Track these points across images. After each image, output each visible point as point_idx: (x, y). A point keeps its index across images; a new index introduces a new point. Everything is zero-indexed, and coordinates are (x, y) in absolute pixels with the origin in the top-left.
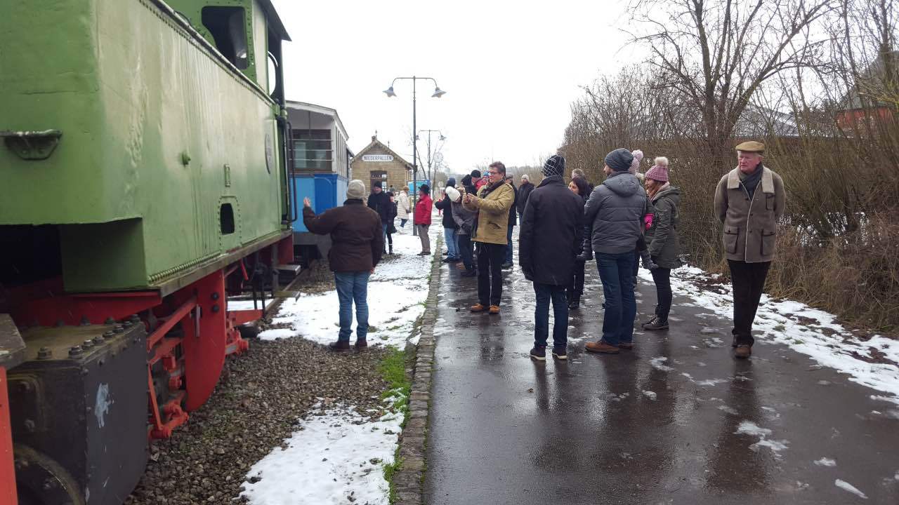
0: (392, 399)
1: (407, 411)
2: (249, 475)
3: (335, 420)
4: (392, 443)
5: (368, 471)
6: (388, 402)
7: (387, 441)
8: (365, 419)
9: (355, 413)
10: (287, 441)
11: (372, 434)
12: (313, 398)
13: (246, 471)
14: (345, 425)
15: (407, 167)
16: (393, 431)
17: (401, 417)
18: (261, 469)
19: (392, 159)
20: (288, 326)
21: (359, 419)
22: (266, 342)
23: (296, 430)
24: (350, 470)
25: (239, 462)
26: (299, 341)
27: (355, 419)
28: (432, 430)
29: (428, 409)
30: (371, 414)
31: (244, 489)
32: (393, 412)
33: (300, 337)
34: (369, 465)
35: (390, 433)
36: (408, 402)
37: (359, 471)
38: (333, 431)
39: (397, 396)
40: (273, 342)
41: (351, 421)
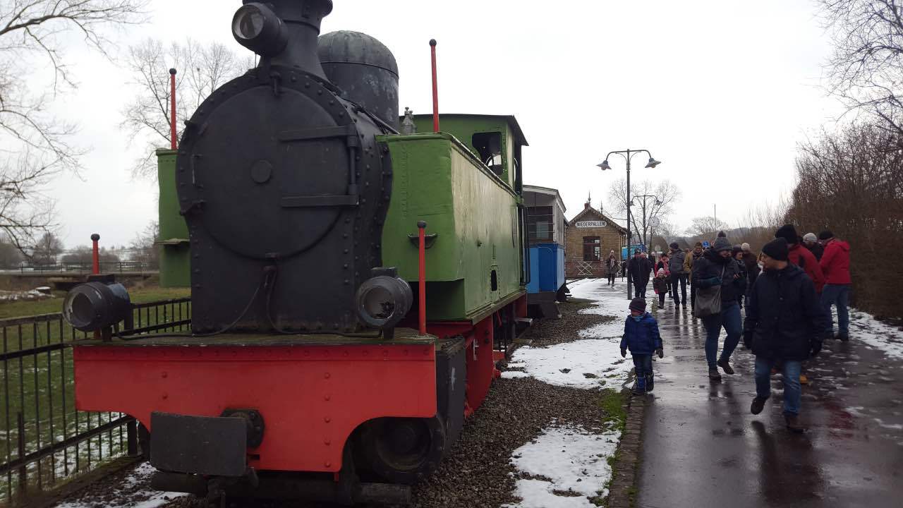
0: (611, 422)
1: (623, 430)
2: (513, 454)
3: (568, 431)
4: (613, 447)
5: (595, 461)
6: (609, 425)
7: (608, 447)
8: (590, 433)
9: (582, 429)
10: (535, 439)
11: (597, 442)
12: (549, 417)
13: (511, 452)
14: (575, 435)
15: (621, 231)
16: (613, 441)
17: (619, 434)
18: (520, 452)
19: (606, 224)
20: (522, 369)
21: (586, 433)
22: (506, 379)
23: (540, 435)
24: (582, 459)
25: (505, 447)
26: (532, 380)
27: (583, 433)
28: (643, 441)
29: (640, 430)
30: (595, 430)
31: (511, 461)
32: (613, 430)
33: (532, 377)
34: (596, 457)
35: (611, 441)
36: (625, 424)
37: (589, 460)
38: (567, 437)
39: (615, 420)
40: (511, 380)
41: (580, 433)
